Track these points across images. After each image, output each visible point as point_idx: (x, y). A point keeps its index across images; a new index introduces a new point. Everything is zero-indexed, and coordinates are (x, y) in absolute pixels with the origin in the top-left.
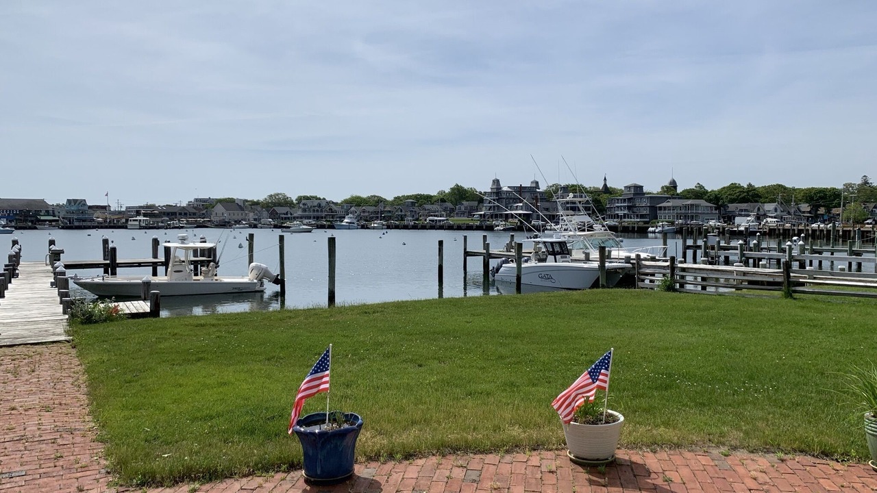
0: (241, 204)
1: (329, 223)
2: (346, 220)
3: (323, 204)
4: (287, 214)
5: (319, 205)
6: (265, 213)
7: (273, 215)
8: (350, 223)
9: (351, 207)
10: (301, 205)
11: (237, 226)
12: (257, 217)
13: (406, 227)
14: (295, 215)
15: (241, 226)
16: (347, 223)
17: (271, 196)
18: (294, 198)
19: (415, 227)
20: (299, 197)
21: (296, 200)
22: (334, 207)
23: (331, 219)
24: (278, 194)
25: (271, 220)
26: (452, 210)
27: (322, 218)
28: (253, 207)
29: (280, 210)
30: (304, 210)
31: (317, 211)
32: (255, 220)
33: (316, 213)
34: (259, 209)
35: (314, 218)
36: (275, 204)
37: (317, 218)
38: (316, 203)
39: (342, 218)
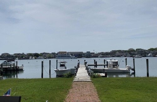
0: (122, 51)
3: (143, 51)
4: (134, 53)
5: (142, 51)
6: (128, 53)
7: (130, 54)
8: (150, 55)
9: (150, 51)
11: (122, 56)
14: (136, 54)
17: (129, 49)
21: (136, 50)
22: (146, 51)
23: (145, 54)
24: (131, 49)
28: (125, 52)
29: (132, 52)
30: (138, 52)
32: (126, 55)
33: (141, 53)
34: (127, 52)
36: (131, 51)
37: (142, 54)
38: (141, 50)
39: (148, 54)
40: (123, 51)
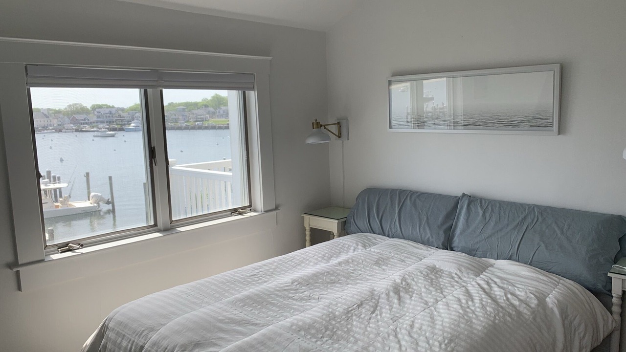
0: (46, 113)
1: (119, 126)
2: (132, 125)
3: (113, 111)
4: (85, 119)
5: (110, 113)
6: (67, 120)
7: (74, 121)
8: (137, 126)
9: (136, 113)
10: (96, 113)
11: (46, 131)
12: (60, 123)
13: (180, 128)
14: (92, 120)
15: (49, 131)
16: (133, 126)
17: (70, 106)
18: (89, 107)
19: (187, 128)
20: (93, 105)
21: (91, 108)
22: (122, 114)
23: (121, 123)
24: (76, 104)
25: (72, 125)
26: (214, 113)
27: (113, 122)
28: (56, 115)
29: (78, 117)
30: (99, 117)
31: (109, 117)
32: (59, 125)
33: (108, 119)
34: (61, 116)
35: (107, 122)
36: (73, 113)
37: (110, 122)
38: (107, 111)
39: (129, 123)
40: (49, 110)
